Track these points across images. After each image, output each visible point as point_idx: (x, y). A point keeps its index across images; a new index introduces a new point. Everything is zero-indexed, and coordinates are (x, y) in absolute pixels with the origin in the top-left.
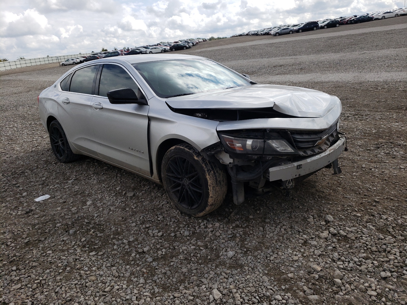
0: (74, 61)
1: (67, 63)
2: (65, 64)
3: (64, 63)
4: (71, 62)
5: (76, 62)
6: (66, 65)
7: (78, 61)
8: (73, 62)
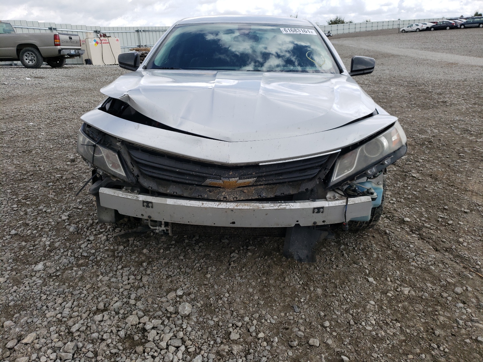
0: (418, 27)
1: (410, 29)
2: (406, 30)
3: (404, 28)
4: (414, 28)
5: (421, 29)
6: (407, 32)
7: (425, 27)
8: (416, 28)
